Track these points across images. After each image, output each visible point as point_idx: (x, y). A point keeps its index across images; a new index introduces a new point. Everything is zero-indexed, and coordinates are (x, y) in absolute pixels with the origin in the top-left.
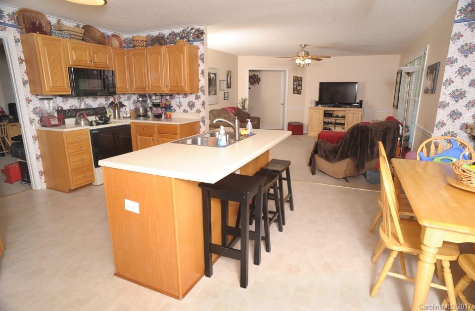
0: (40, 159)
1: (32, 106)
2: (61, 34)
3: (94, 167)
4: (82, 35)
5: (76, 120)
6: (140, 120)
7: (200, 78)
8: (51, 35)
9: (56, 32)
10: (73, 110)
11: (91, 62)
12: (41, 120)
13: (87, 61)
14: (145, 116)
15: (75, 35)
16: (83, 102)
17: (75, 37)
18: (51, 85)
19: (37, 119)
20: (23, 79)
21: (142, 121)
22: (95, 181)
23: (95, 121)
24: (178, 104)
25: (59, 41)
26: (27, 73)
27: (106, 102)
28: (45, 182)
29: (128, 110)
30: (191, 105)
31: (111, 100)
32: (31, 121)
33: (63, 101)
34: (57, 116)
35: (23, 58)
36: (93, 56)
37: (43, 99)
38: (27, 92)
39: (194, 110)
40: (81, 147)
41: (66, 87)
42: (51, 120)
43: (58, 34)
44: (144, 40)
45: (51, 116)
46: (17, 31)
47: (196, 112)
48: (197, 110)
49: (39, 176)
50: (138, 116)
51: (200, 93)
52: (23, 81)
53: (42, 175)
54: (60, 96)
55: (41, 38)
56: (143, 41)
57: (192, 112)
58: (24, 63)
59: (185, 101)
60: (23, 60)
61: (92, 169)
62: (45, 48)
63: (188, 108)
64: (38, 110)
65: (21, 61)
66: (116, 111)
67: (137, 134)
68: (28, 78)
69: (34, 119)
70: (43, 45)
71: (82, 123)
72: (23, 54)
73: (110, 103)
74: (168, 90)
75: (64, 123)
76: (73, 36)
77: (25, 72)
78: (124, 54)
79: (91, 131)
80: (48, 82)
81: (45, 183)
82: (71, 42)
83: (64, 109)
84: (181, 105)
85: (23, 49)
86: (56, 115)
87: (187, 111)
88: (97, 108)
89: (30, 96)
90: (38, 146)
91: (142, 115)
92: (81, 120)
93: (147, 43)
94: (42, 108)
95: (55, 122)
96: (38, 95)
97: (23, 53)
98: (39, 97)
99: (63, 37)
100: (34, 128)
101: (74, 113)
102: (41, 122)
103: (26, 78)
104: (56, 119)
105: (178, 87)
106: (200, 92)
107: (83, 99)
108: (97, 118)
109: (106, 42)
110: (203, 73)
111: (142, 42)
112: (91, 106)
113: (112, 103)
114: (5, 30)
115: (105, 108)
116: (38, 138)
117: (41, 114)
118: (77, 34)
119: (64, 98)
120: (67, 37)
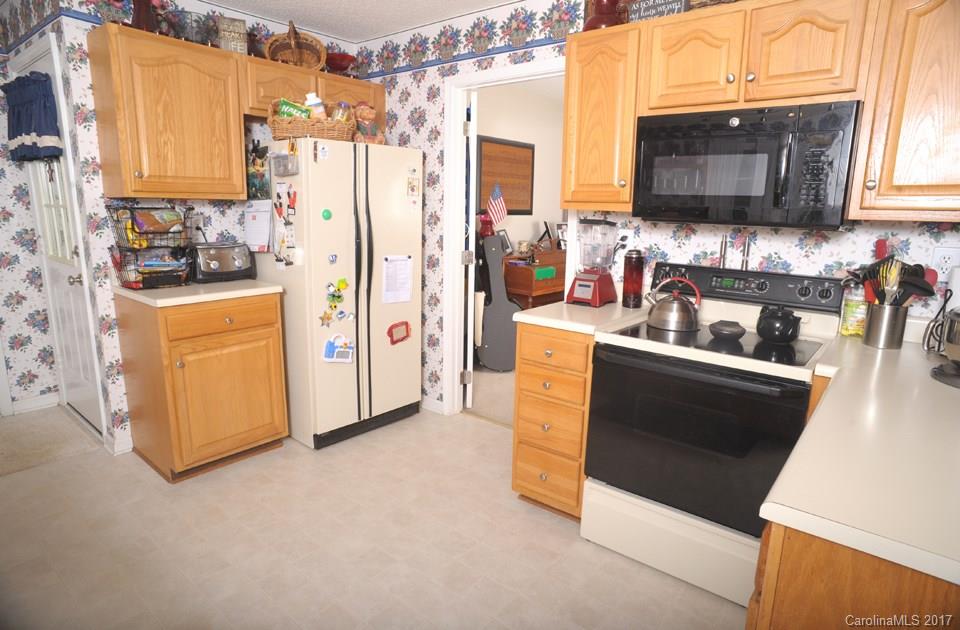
2: (656, 6)
9: (643, 5)
11: (735, 81)
41: (617, 188)
43: (646, 9)
95: (587, 292)
99: (661, 14)
120: (673, 11)
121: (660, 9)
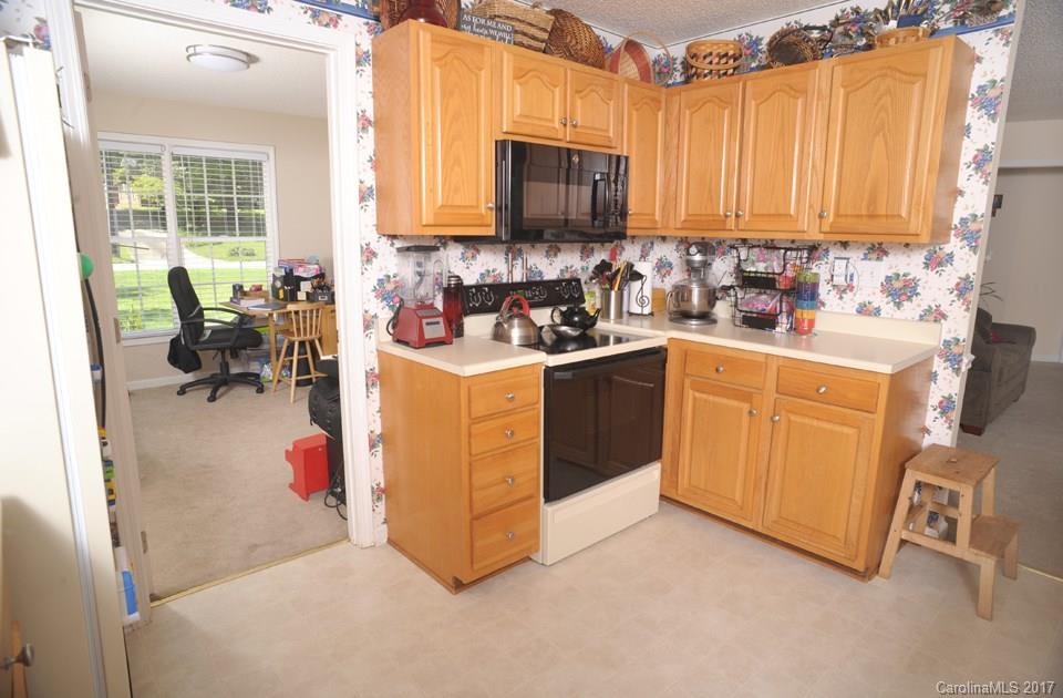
0: (380, 448)
1: (375, 272)
2: (488, 28)
3: (542, 500)
4: (545, 36)
5: (498, 325)
6: (690, 331)
7: (961, 182)
8: (457, 28)
9: (475, 20)
10: (489, 286)
11: (565, 125)
12: (395, 322)
13: (552, 121)
14: (706, 317)
15: (525, 34)
16: (519, 262)
17: (526, 41)
18: (440, 203)
19: (386, 315)
20: (361, 182)
21: (692, 334)
22: (537, 551)
23: (549, 326)
24: (840, 280)
25: (480, 47)
26: (376, 164)
27: (584, 264)
28: (385, 522)
29: (647, 292)
30: (901, 291)
31: (600, 256)
32: (368, 324)
33: (463, 258)
34: (441, 310)
35: (370, 114)
36: (573, 104)
37: (408, 249)
38: (366, 226)
39: (911, 309)
40: (512, 434)
41: (483, 211)
42: (424, 321)
43: (480, 26)
44: (731, 53)
45: (424, 307)
46: (366, 28)
47: (921, 318)
48: (929, 310)
49: (371, 503)
50: (683, 316)
51: (954, 245)
52: (360, 191)
53: (379, 499)
54: (458, 239)
55: (428, 37)
56: (726, 55)
57: (898, 314)
58: (371, 130)
59: (870, 274)
60: (370, 121)
61: (537, 506)
62: (437, 70)
63: (880, 300)
64: (389, 287)
65: (364, 123)
66: (613, 293)
67: (687, 382)
68: (377, 178)
69: (375, 316)
70: (434, 60)
71: (516, 333)
72: (371, 100)
73: (597, 267)
74: (826, 228)
75: (460, 333)
76: (519, 38)
77: (371, 160)
78: (660, 102)
79: (549, 371)
80: (432, 190)
81: (385, 526)
82: (515, 55)
83: (466, 283)
84: (851, 288)
85: (375, 85)
86: (439, 304)
87: (877, 312)
88: (557, 282)
89: (372, 237)
90: (377, 405)
91: (695, 311)
92: (511, 326)
93: (737, 63)
94: (402, 279)
95: (436, 330)
96: (394, 237)
97: (373, 97)
98: (398, 244)
99: (494, 38)
100: (372, 344)
101: (493, 297)
102: (394, 327)
103: (370, 179)
104: (441, 320)
105: (872, 216)
106: (953, 238)
107: (520, 251)
108: (556, 314)
109: (608, 63)
110: (980, 162)
111: (724, 60)
112: (541, 273)
113: (603, 267)
114: (335, 26)
115: (578, 281)
116: (380, 378)
117: (397, 299)
118: (532, 31)
119: (467, 247)
120: (503, 39)
121: (492, 32)
